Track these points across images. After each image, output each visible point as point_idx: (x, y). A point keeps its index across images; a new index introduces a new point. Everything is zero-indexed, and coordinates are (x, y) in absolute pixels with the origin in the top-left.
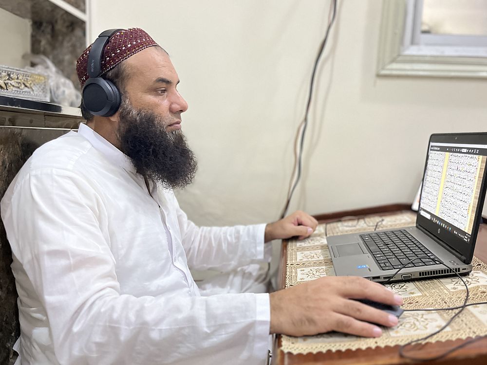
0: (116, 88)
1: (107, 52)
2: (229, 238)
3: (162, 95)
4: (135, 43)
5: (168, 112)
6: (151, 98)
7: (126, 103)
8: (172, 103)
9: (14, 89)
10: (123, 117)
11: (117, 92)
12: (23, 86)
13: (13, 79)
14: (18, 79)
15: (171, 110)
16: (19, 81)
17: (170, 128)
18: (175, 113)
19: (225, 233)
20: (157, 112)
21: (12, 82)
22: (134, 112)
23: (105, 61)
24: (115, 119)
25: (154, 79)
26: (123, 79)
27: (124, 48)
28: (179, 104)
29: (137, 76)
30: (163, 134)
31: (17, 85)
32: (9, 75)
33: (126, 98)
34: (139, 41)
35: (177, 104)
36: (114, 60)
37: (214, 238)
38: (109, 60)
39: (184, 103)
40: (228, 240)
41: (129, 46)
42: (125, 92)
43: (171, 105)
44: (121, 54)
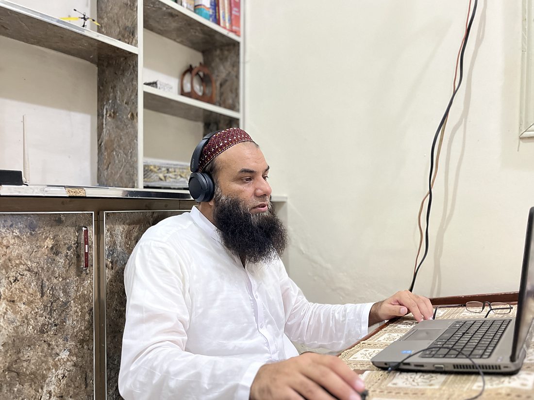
0: (210, 180)
1: (205, 151)
2: (337, 315)
3: (247, 183)
4: (226, 142)
5: (253, 197)
6: (236, 186)
7: (218, 191)
8: (256, 189)
9: (172, 180)
10: (216, 202)
11: (211, 183)
12: (179, 177)
13: (171, 172)
14: (175, 171)
15: (256, 195)
16: (176, 173)
17: (254, 210)
18: (259, 197)
19: (334, 311)
20: (242, 197)
21: (170, 175)
22: (223, 198)
23: (204, 158)
24: (212, 203)
25: (239, 170)
26: (215, 172)
27: (217, 147)
28: (262, 190)
29: (225, 168)
30: (247, 215)
31: (173, 177)
32: (168, 170)
33: (218, 187)
34: (230, 140)
35: (260, 189)
36: (210, 157)
37: (324, 314)
38: (207, 158)
39: (268, 188)
40: (335, 317)
41: (221, 144)
42: (218, 182)
43: (255, 191)
44: (215, 152)
